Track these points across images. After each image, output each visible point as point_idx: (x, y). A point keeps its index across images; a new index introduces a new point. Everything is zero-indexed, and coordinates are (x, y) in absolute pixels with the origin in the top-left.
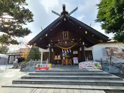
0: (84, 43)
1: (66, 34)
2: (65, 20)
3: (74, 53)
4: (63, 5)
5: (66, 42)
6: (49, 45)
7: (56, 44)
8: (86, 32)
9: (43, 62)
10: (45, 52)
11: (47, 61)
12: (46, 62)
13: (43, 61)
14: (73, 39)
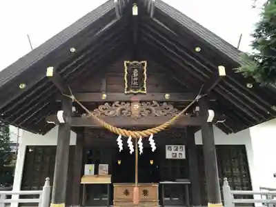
0: (211, 113)
3: (169, 155)
6: (60, 114)
7: (91, 114)
8: (222, 71)
9: (21, 197)
10: (35, 148)
11: (44, 193)
13: (22, 189)
14: (167, 96)
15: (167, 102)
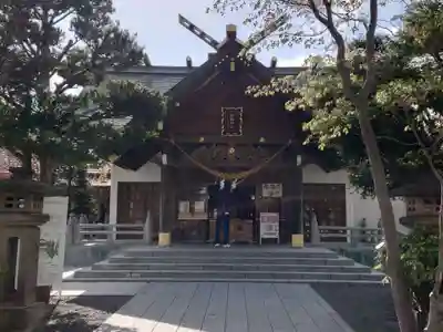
1: (232, 115)
2: (233, 69)
3: (266, 193)
4: (229, 26)
5: (232, 150)
6: (164, 157)
7: (189, 157)
11: (147, 226)
12: (142, 228)
14: (262, 140)
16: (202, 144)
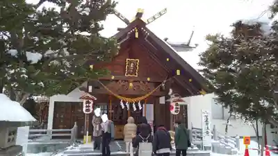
1: (132, 64)
2: (137, 36)
5: (131, 84)
8: (178, 72)
12: (70, 132)
14: (148, 79)
15: (149, 82)
16: (113, 80)
